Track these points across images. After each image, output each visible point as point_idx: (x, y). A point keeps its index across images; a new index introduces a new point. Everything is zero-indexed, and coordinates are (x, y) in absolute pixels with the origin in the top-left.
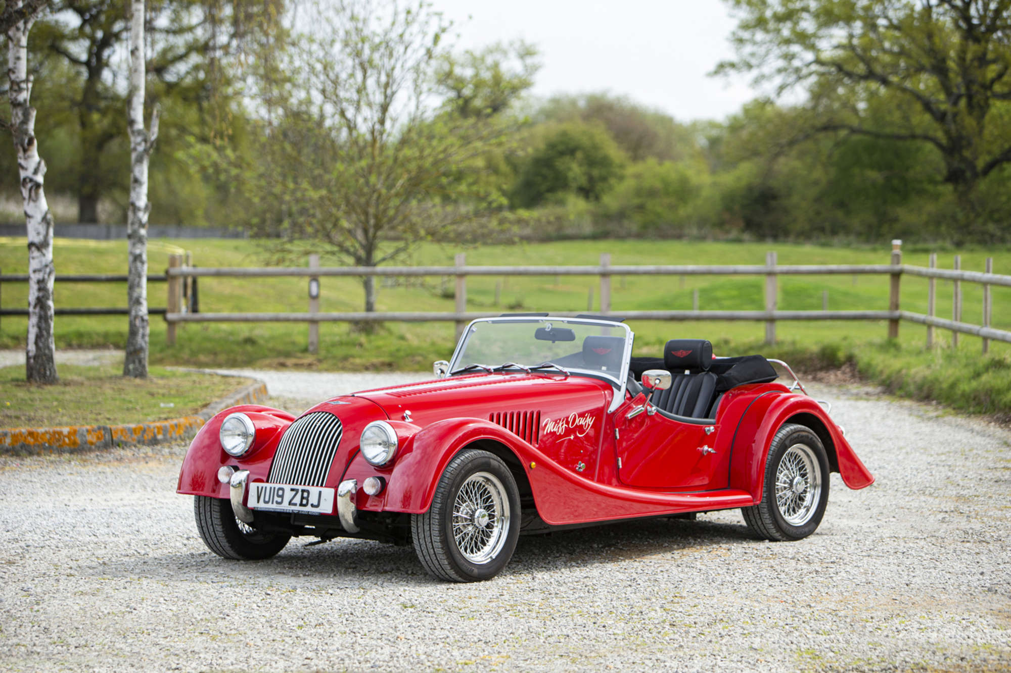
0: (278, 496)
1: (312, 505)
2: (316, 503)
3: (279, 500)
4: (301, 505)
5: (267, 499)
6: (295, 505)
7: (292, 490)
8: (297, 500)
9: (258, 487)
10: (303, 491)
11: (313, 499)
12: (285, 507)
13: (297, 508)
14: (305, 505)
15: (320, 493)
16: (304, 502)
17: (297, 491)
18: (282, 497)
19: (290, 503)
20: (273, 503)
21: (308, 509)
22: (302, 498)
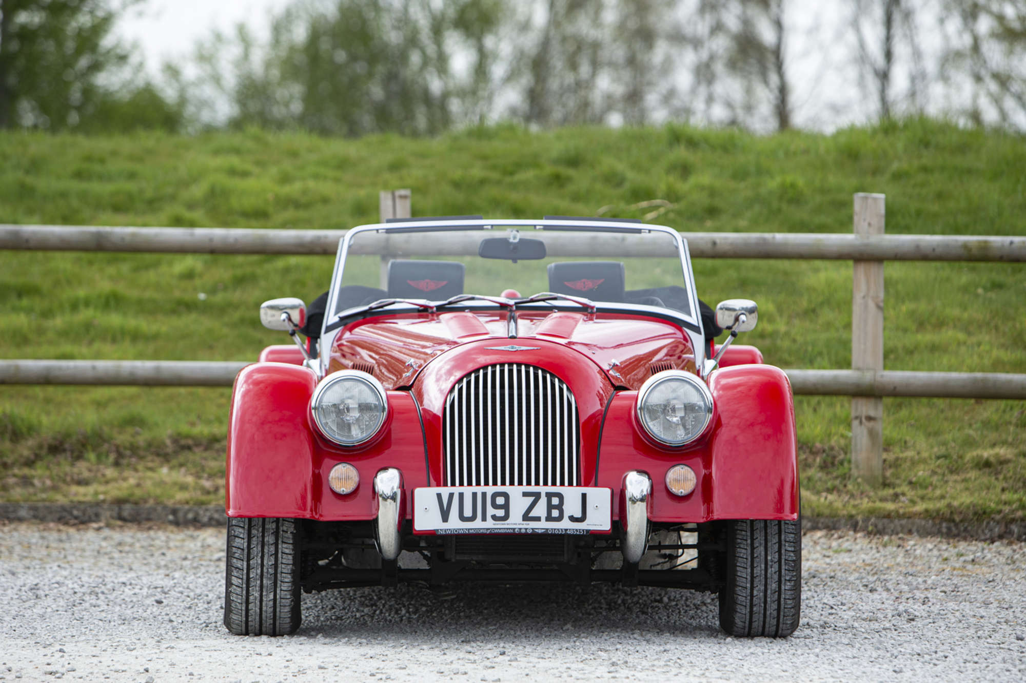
0: (495, 506)
1: (572, 519)
2: (578, 514)
3: (501, 513)
4: (549, 518)
5: (468, 512)
6: (538, 519)
7: (525, 494)
8: (540, 510)
9: (439, 496)
10: (549, 495)
11: (572, 507)
12: (515, 522)
13: (543, 526)
14: (560, 518)
15: (584, 496)
16: (555, 513)
17: (537, 496)
18: (506, 507)
19: (526, 517)
20: (484, 519)
21: (565, 525)
22: (550, 507)
